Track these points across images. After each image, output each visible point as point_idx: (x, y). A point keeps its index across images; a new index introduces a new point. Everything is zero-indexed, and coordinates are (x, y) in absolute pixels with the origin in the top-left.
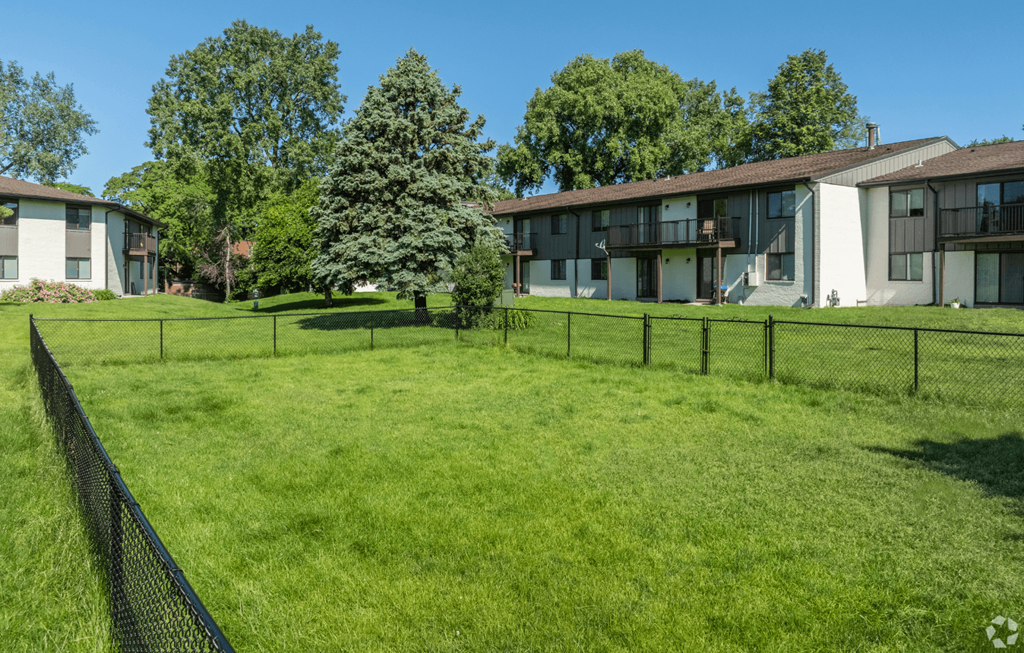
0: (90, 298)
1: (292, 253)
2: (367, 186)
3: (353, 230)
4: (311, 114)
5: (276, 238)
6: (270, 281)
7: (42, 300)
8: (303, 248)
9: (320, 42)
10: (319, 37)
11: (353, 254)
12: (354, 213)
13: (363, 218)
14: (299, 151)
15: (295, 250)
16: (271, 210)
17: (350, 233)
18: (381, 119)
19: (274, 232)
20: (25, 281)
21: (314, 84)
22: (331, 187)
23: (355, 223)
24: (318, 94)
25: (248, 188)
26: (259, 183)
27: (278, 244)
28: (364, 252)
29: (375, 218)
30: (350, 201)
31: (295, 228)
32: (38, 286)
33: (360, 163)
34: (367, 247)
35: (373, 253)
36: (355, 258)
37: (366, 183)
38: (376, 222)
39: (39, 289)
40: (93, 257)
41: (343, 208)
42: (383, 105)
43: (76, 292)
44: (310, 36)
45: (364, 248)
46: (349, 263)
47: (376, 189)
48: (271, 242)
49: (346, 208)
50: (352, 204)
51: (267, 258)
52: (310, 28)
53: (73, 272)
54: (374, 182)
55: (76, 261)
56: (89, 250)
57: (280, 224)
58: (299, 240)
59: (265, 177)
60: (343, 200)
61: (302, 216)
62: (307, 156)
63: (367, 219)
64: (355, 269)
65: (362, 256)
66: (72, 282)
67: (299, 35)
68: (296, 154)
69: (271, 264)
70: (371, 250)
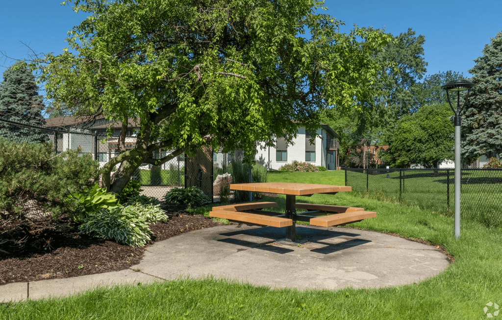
0: (317, 170)
1: (417, 146)
2: (491, 100)
3: (480, 126)
4: (407, 75)
5: (407, 139)
6: (404, 162)
7: (298, 170)
8: (423, 143)
9: (415, 36)
10: (414, 33)
11: (484, 140)
12: (481, 117)
13: (487, 119)
14: (404, 95)
15: (419, 145)
16: (403, 124)
17: (478, 128)
18: (497, 62)
19: (405, 135)
20: (290, 162)
21: (411, 58)
22: (463, 103)
23: (482, 122)
24: (414, 63)
25: (377, 116)
26: (382, 113)
27: (408, 142)
28: (491, 138)
29: (496, 118)
30: (478, 111)
31: (418, 133)
32: (296, 163)
33: (486, 88)
34: (494, 135)
35: (497, 139)
36: (485, 142)
37: (490, 98)
38: (497, 121)
39: (297, 165)
40: (316, 151)
41: (473, 115)
42: (497, 54)
43: (311, 167)
44: (410, 33)
45: (491, 136)
46: (481, 145)
47: (497, 102)
48: (403, 141)
49: (476, 114)
50: (479, 112)
51: (401, 150)
52: (410, 29)
53: (308, 158)
54: (495, 98)
55: (310, 152)
56: (315, 148)
57: (409, 131)
58: (420, 139)
59: (385, 110)
60: (474, 110)
61: (421, 126)
62: (409, 97)
63: (491, 120)
64: (484, 148)
65: (490, 140)
66: (309, 162)
67: (403, 33)
68: (403, 96)
69: (404, 153)
70: (496, 137)
